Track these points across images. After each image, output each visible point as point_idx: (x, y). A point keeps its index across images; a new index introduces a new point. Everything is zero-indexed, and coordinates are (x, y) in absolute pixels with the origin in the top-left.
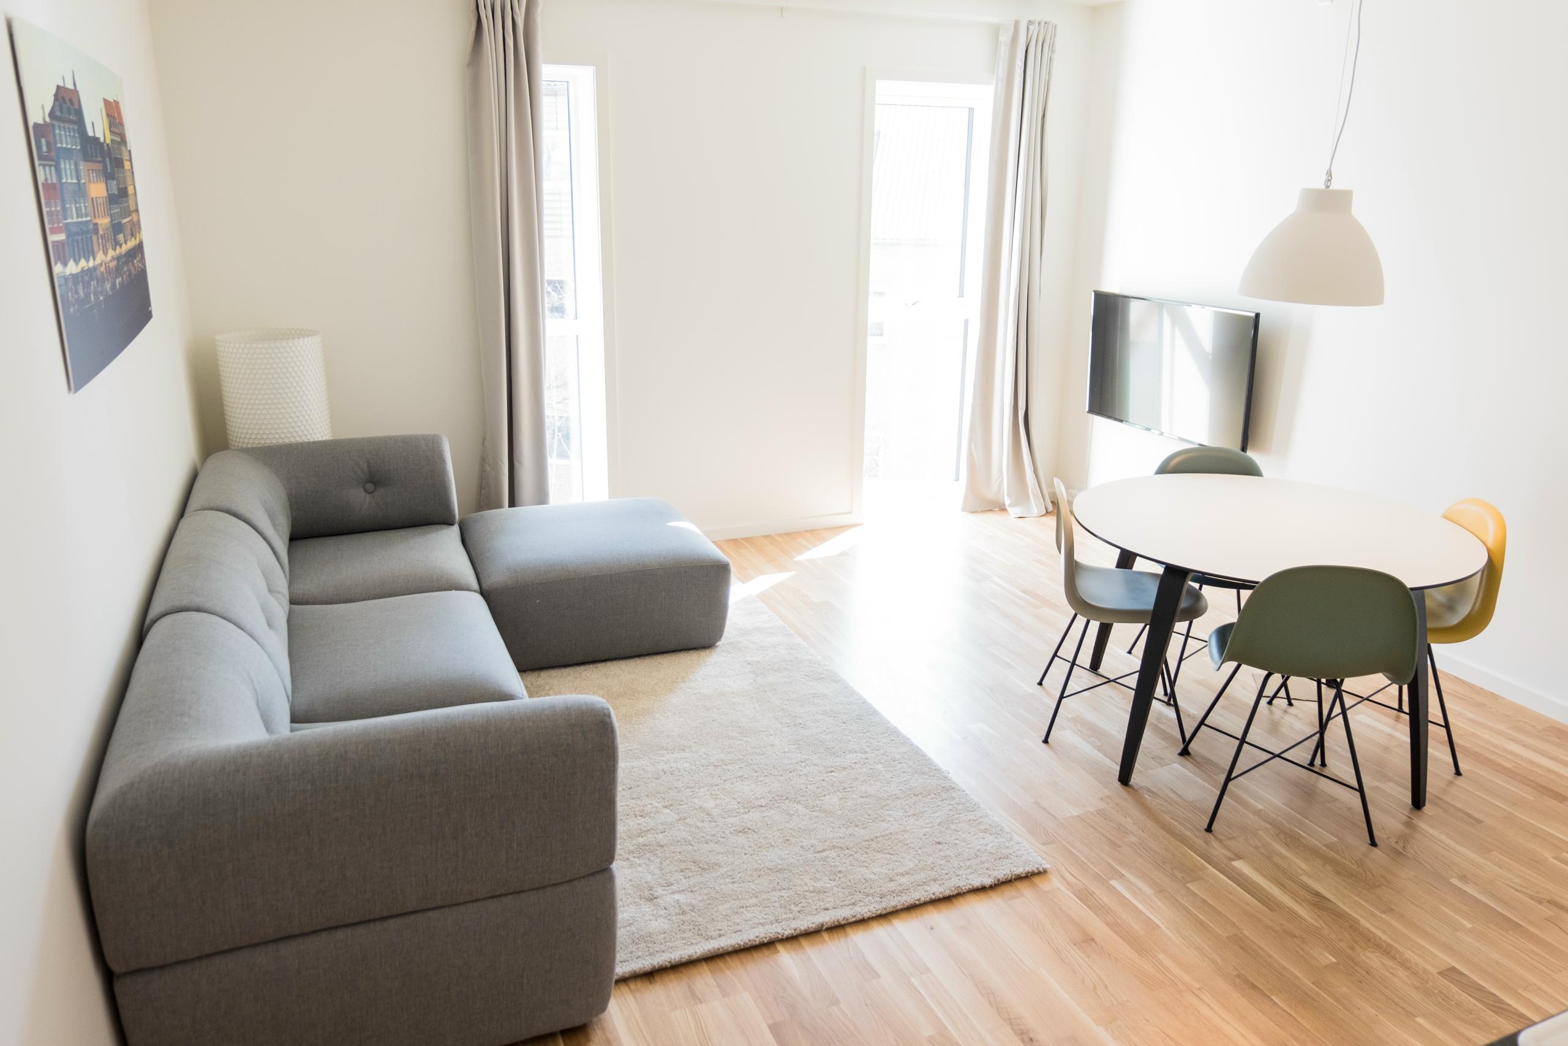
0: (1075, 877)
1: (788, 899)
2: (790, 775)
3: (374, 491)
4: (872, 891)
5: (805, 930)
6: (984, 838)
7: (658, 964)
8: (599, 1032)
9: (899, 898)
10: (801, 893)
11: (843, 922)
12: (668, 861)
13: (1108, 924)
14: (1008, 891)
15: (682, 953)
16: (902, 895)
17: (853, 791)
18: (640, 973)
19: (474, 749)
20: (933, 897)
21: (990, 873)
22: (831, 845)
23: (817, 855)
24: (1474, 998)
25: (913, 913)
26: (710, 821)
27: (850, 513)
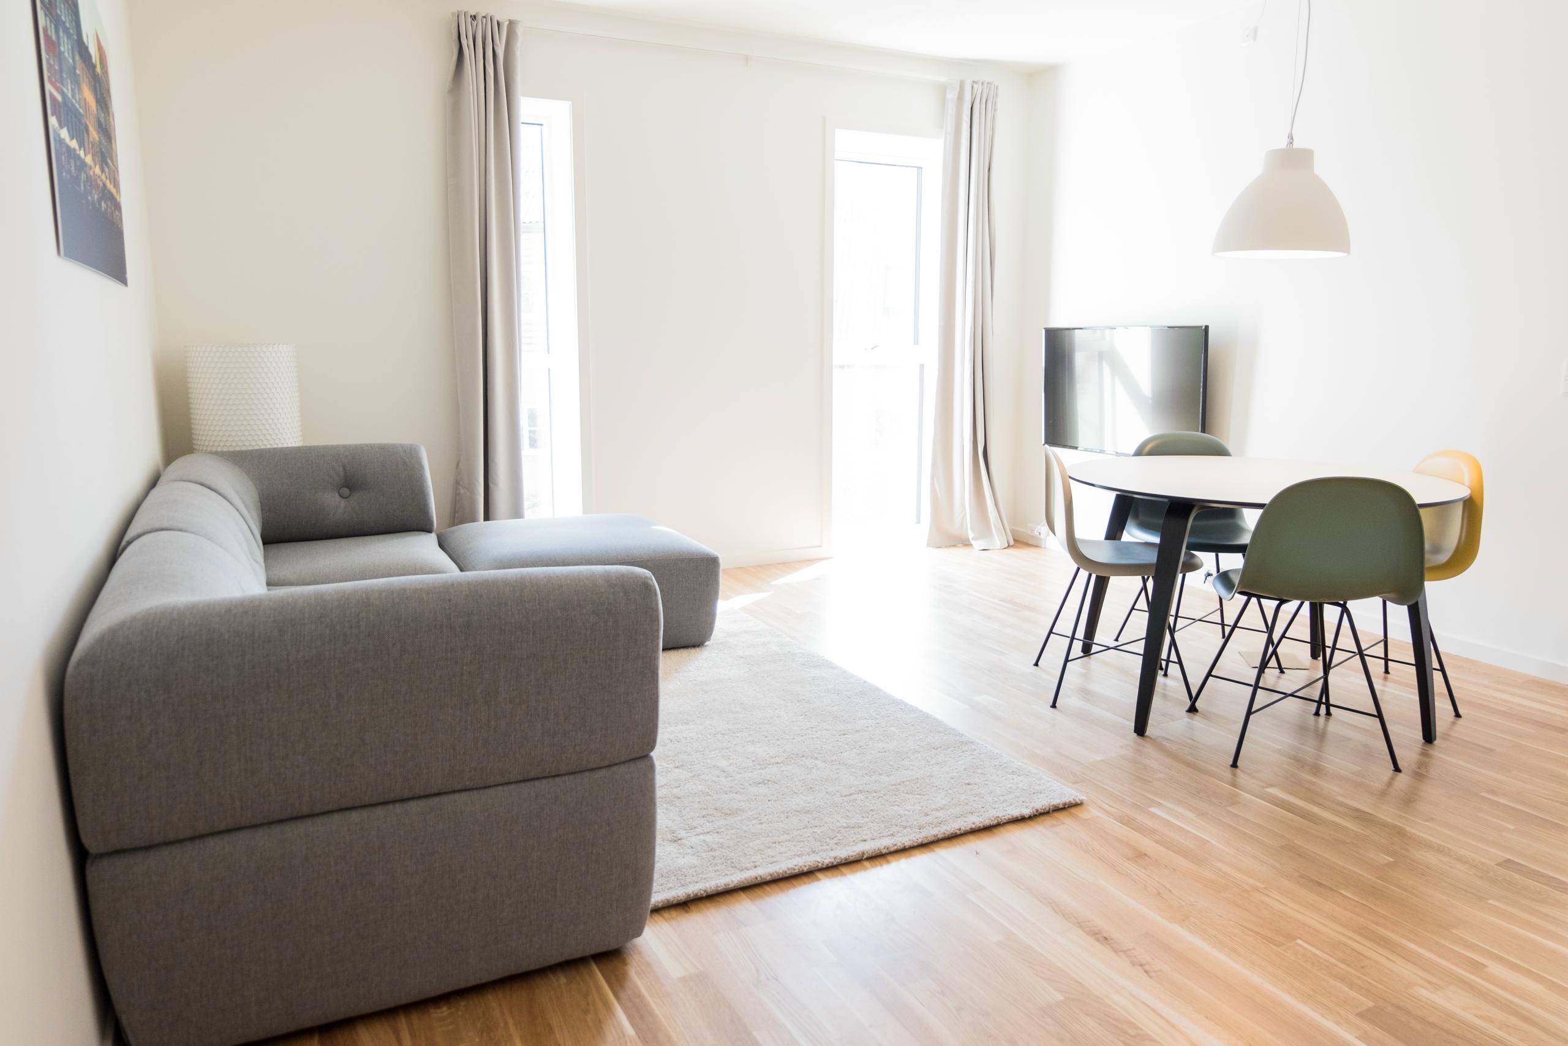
0: (1113, 807)
1: (821, 834)
2: (802, 738)
3: (350, 495)
4: (908, 824)
5: (846, 859)
6: (1013, 779)
7: (693, 893)
8: (636, 957)
9: (939, 828)
10: (835, 829)
11: (884, 851)
12: (688, 810)
13: (1157, 842)
14: (1048, 821)
15: (718, 882)
16: (941, 825)
17: (870, 748)
18: (674, 902)
19: (510, 602)
20: (974, 826)
21: (1027, 805)
22: (857, 790)
23: (846, 799)
24: (1539, 882)
25: (955, 842)
26: (725, 776)
27: (820, 546)
